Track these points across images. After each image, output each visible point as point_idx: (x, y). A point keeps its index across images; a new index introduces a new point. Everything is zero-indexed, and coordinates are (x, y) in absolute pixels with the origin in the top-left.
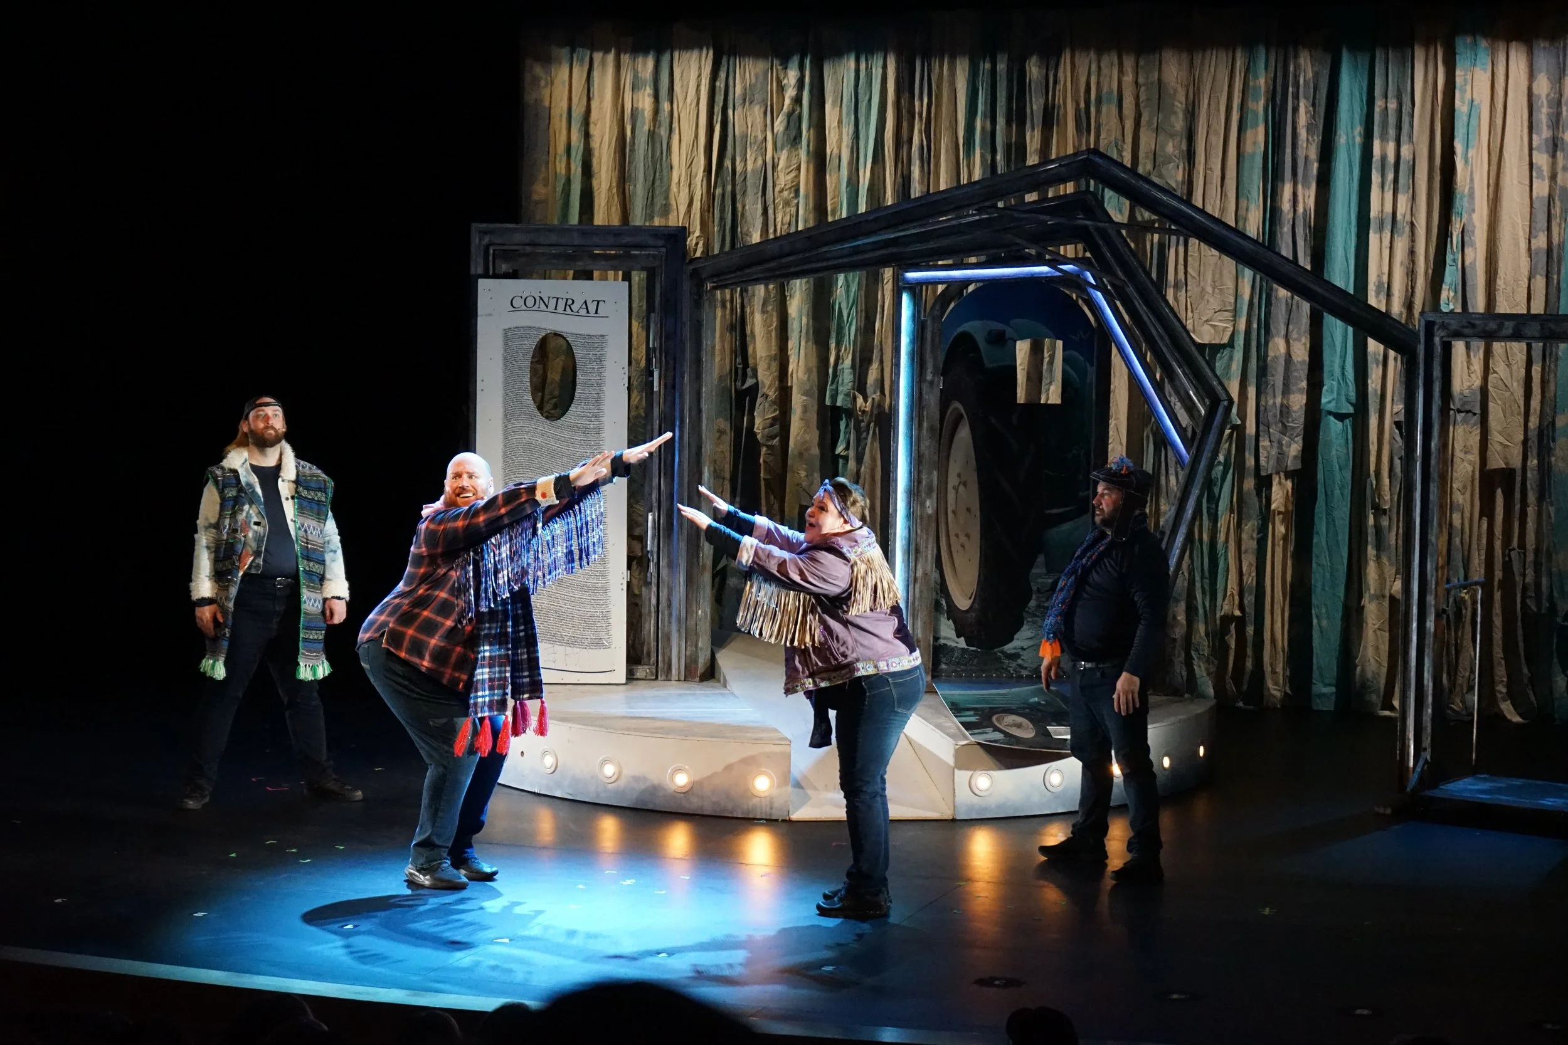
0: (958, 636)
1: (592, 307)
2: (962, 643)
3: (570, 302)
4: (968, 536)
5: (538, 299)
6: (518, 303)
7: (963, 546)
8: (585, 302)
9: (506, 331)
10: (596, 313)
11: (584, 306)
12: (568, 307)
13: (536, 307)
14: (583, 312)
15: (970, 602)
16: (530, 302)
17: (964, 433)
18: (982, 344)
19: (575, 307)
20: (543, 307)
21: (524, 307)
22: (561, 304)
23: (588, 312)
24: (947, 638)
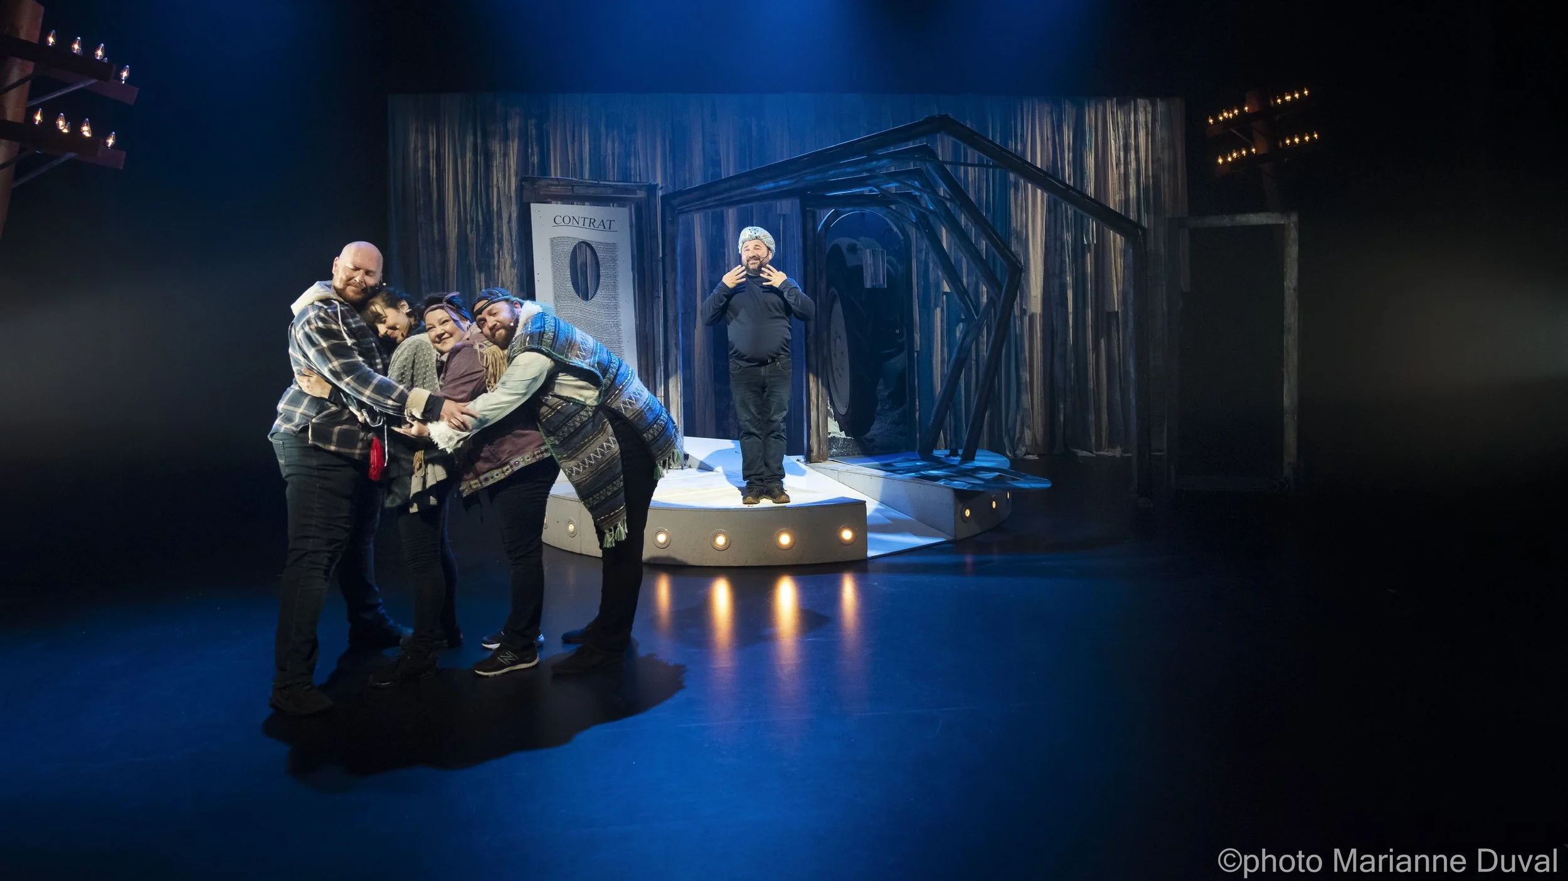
0: (841, 431)
1: (607, 225)
2: (843, 435)
3: (592, 221)
4: (842, 369)
5: (572, 218)
6: (559, 220)
7: (840, 375)
8: (602, 221)
9: (552, 240)
10: (610, 228)
11: (602, 224)
12: (591, 224)
13: (570, 224)
14: (601, 227)
15: (846, 409)
16: (567, 220)
17: (838, 307)
18: (844, 250)
19: (596, 224)
20: (576, 224)
21: (563, 224)
22: (587, 222)
23: (604, 228)
24: (834, 433)
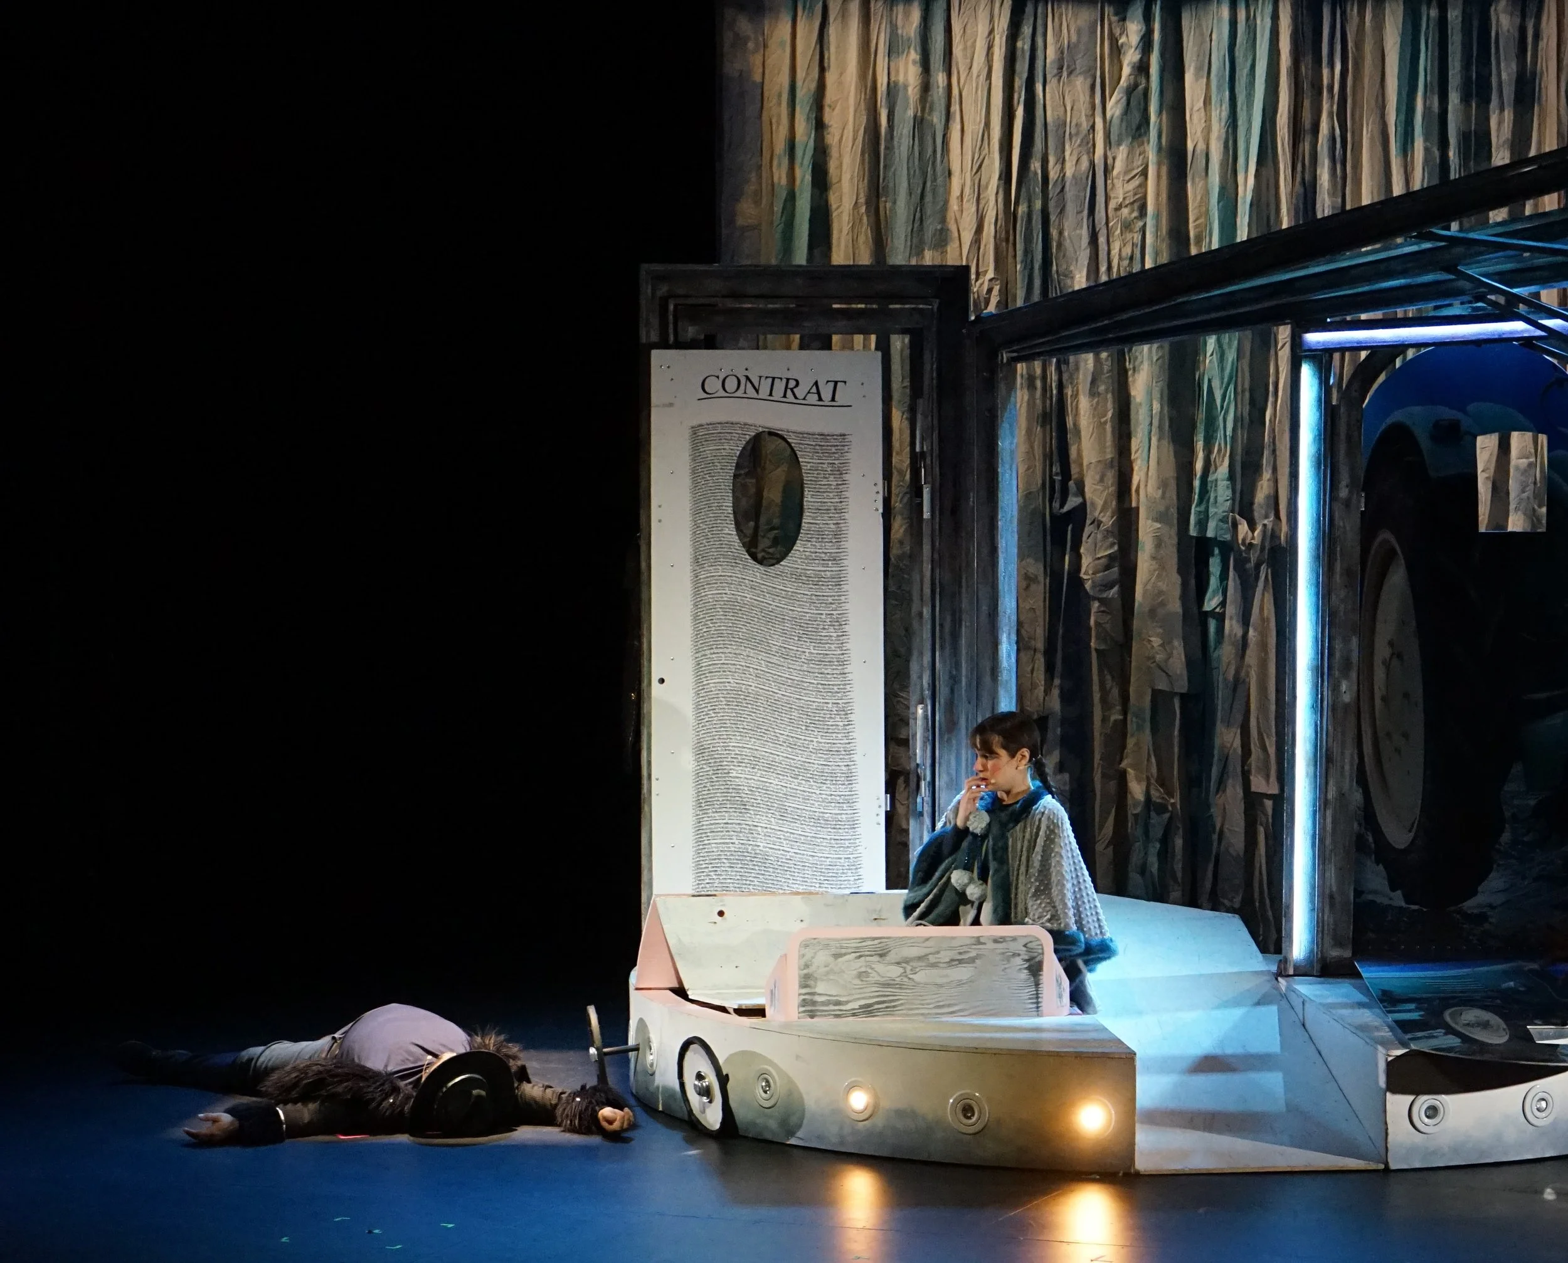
0: (1393, 889)
1: (826, 394)
2: (1398, 899)
3: (792, 384)
4: (1406, 736)
5: (743, 380)
6: (713, 385)
7: (1398, 751)
8: (816, 383)
9: (694, 430)
10: (833, 399)
11: (814, 390)
12: (789, 392)
13: (740, 393)
14: (813, 399)
15: (1412, 834)
16: (731, 384)
17: (1397, 577)
18: (1424, 442)
19: (800, 392)
20: (751, 392)
21: (722, 393)
22: (780, 386)
23: (820, 399)
24: (1375, 892)
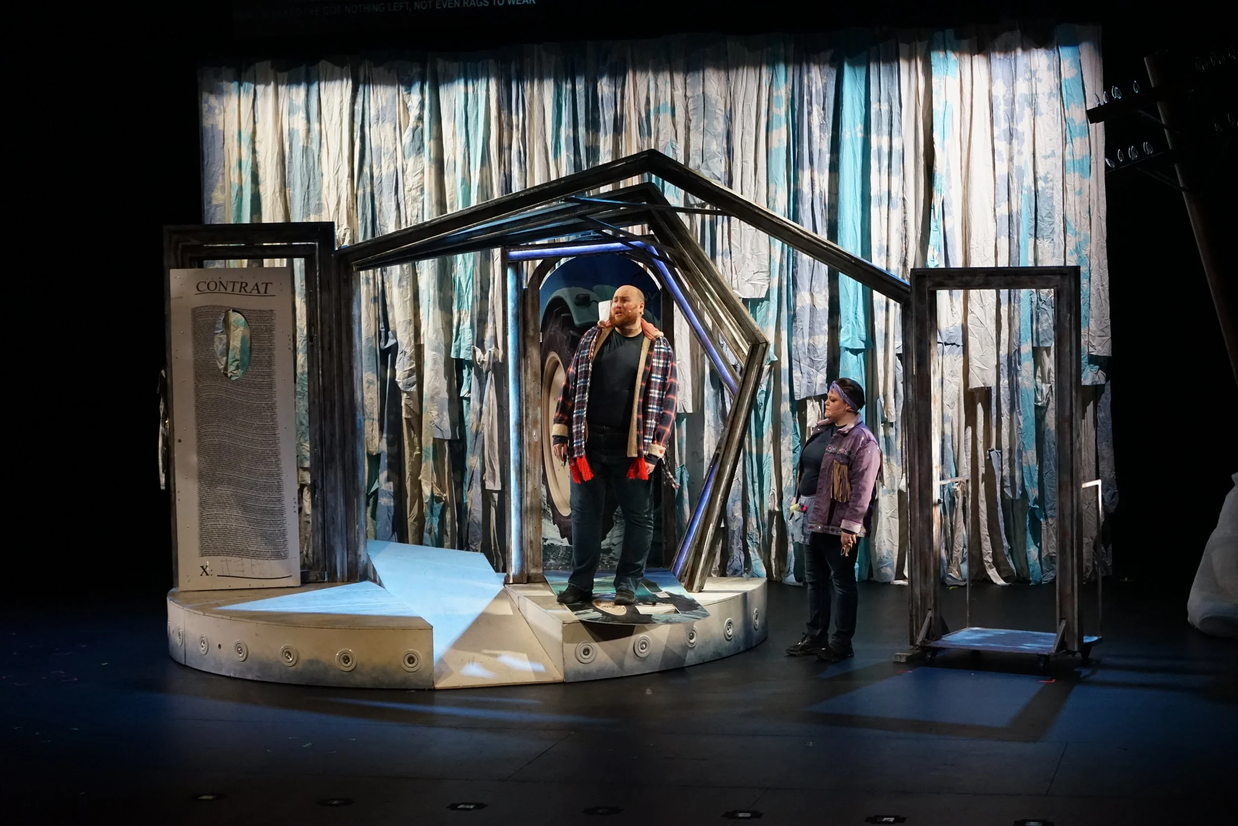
0: (563, 537)
1: (262, 290)
3: (244, 285)
5: (219, 284)
6: (203, 287)
8: (256, 285)
9: (194, 310)
10: (266, 292)
11: (256, 288)
12: (243, 289)
13: (217, 291)
14: (255, 292)
16: (212, 286)
18: (572, 306)
19: (248, 289)
20: (223, 290)
21: (207, 291)
22: (238, 286)
23: (259, 292)
24: (552, 539)
